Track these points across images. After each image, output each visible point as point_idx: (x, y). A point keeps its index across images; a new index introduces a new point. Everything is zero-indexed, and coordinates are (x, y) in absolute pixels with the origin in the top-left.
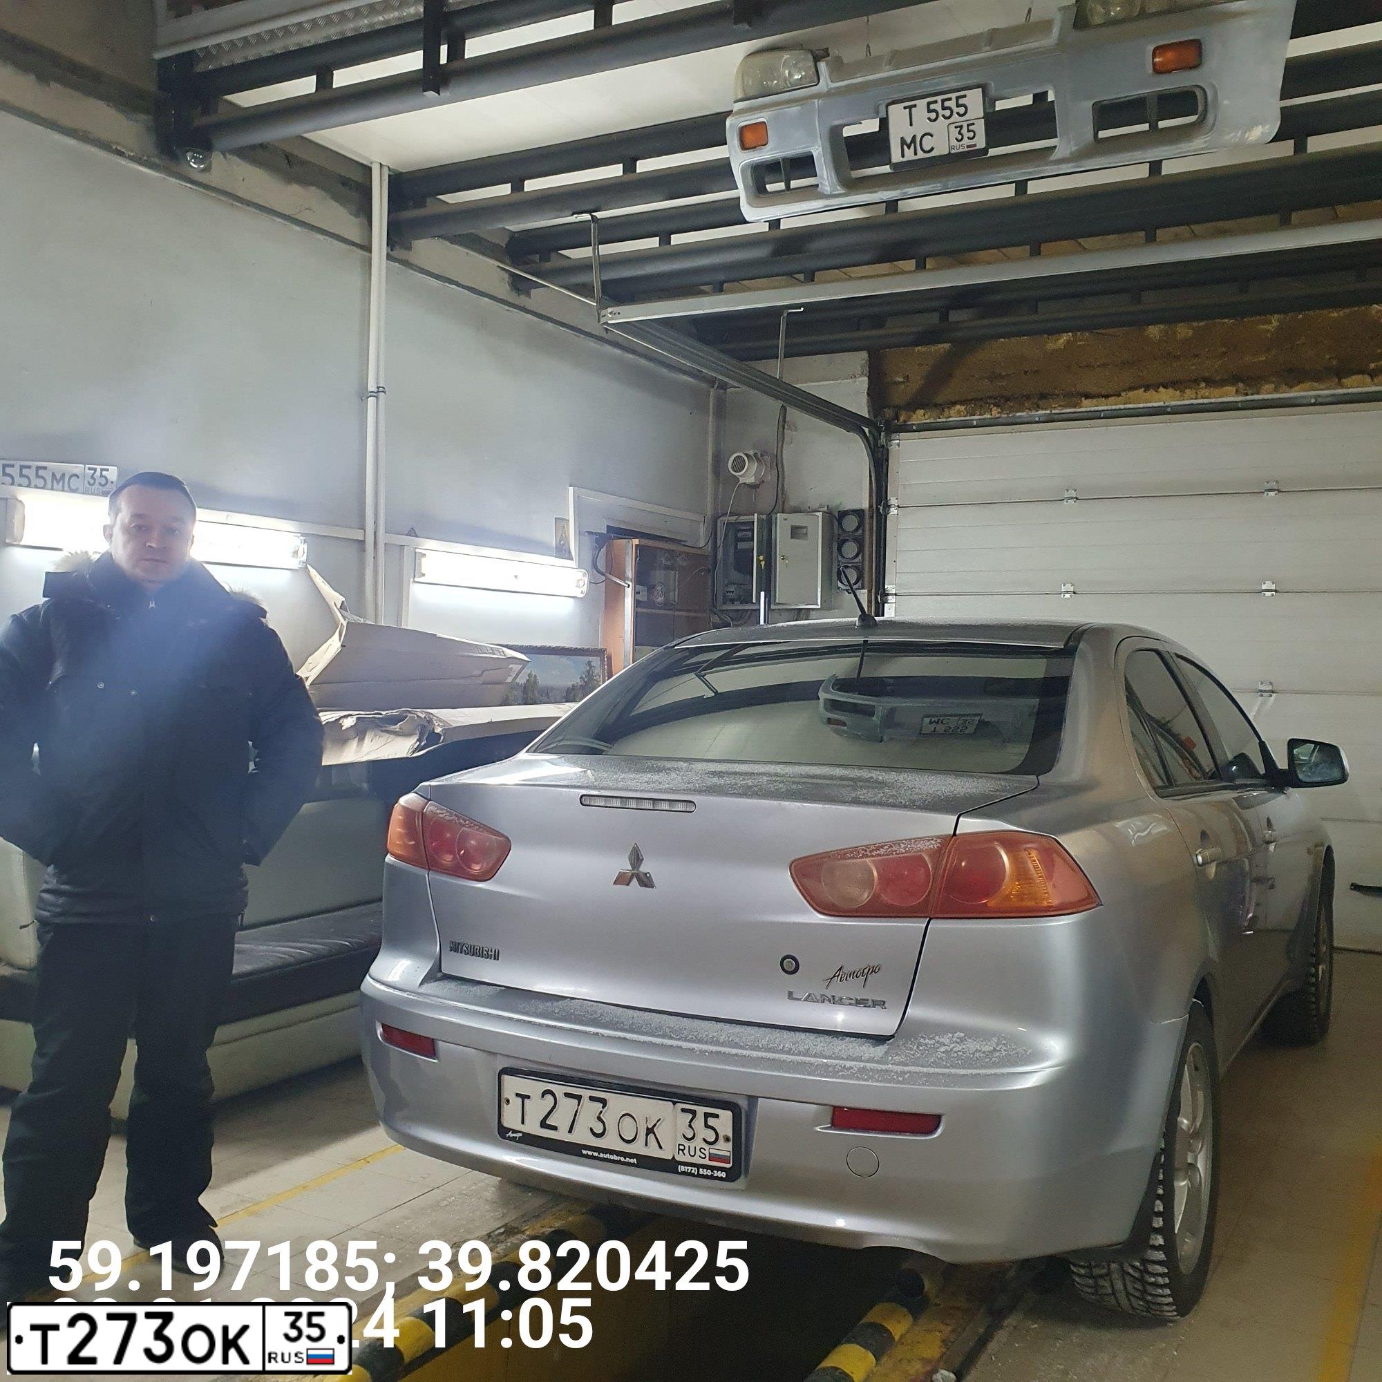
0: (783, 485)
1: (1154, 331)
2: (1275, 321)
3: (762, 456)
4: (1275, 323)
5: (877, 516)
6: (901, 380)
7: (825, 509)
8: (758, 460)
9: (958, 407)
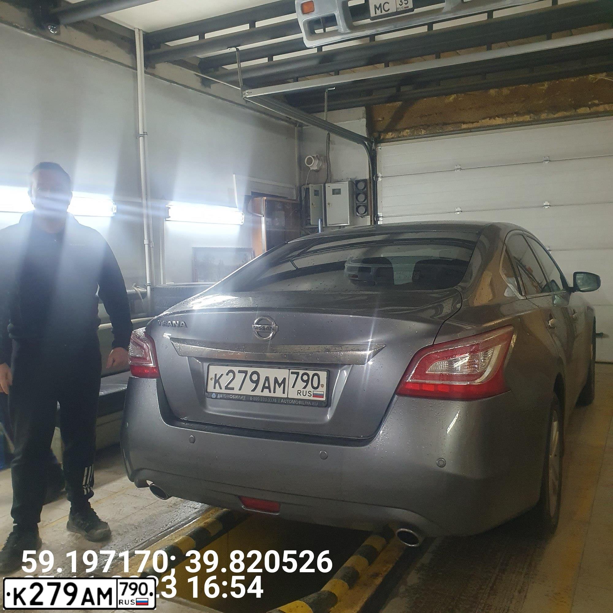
0: (330, 170)
1: (492, 92)
2: (546, 85)
3: (320, 156)
4: (546, 86)
5: (373, 181)
6: (381, 119)
7: (350, 180)
8: (319, 159)
9: (407, 130)
